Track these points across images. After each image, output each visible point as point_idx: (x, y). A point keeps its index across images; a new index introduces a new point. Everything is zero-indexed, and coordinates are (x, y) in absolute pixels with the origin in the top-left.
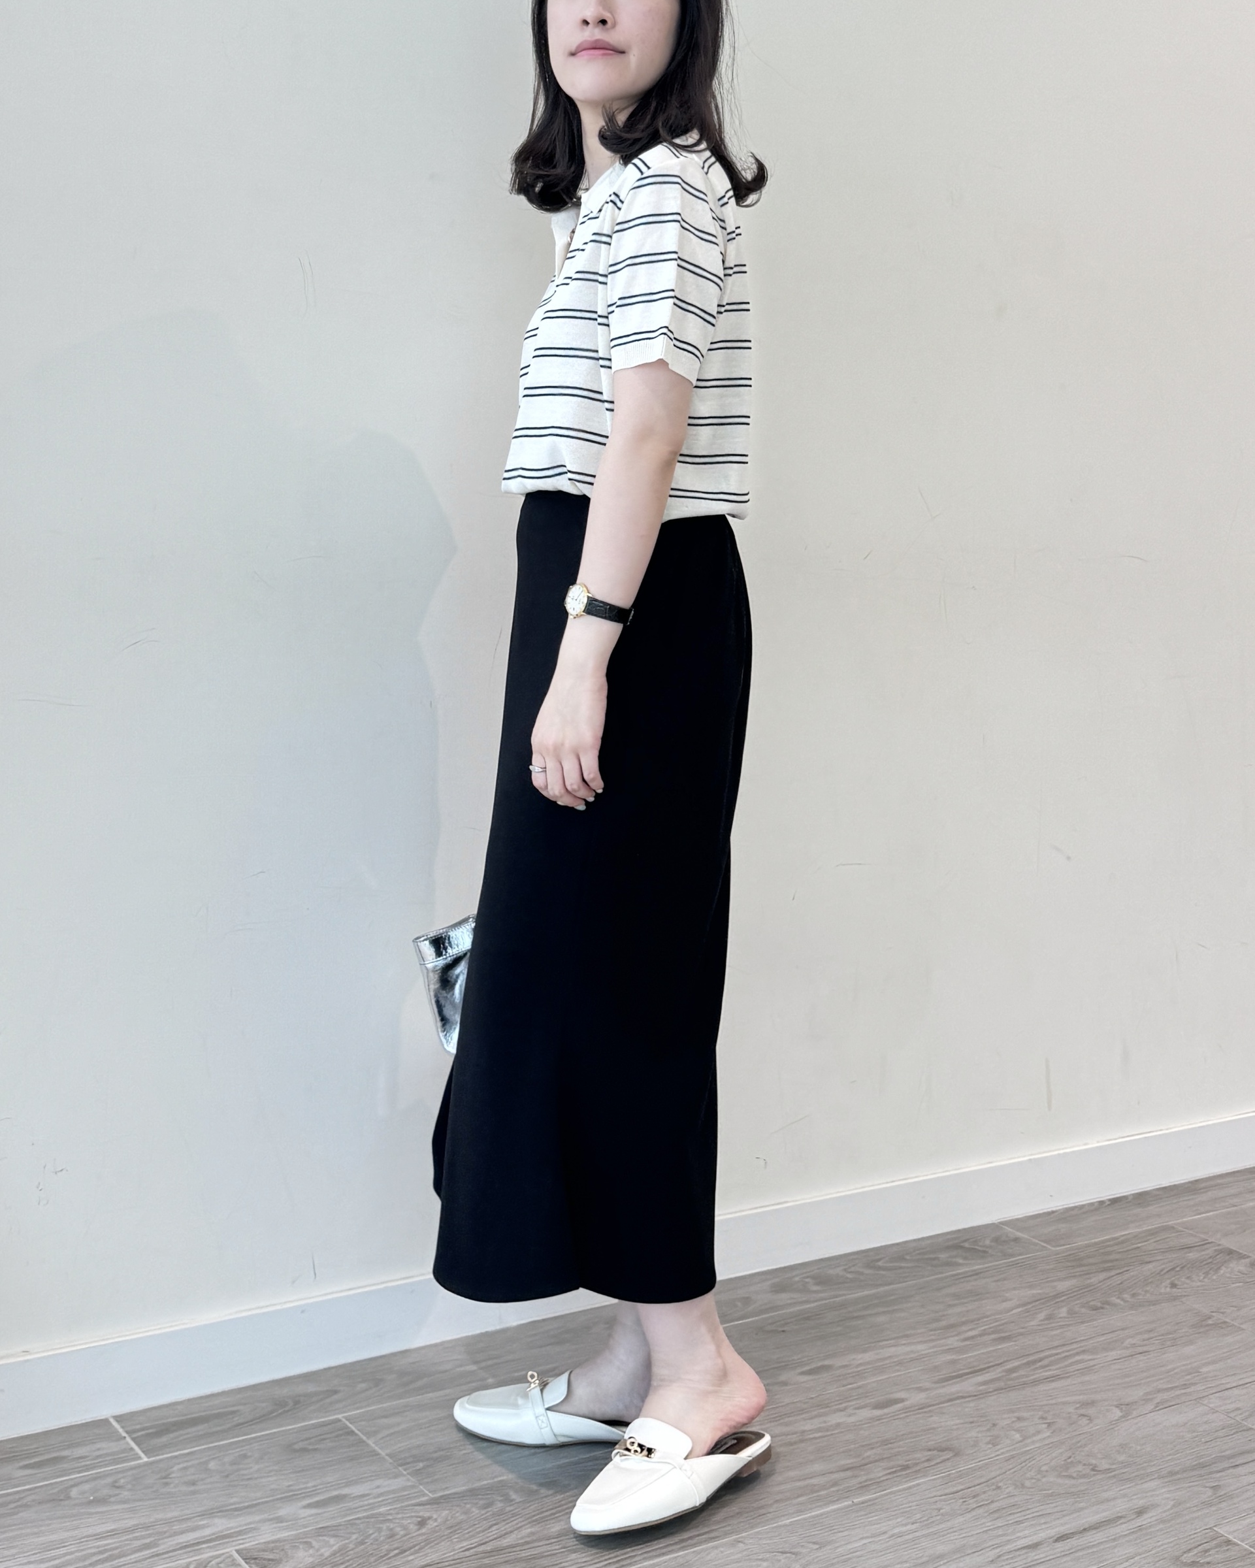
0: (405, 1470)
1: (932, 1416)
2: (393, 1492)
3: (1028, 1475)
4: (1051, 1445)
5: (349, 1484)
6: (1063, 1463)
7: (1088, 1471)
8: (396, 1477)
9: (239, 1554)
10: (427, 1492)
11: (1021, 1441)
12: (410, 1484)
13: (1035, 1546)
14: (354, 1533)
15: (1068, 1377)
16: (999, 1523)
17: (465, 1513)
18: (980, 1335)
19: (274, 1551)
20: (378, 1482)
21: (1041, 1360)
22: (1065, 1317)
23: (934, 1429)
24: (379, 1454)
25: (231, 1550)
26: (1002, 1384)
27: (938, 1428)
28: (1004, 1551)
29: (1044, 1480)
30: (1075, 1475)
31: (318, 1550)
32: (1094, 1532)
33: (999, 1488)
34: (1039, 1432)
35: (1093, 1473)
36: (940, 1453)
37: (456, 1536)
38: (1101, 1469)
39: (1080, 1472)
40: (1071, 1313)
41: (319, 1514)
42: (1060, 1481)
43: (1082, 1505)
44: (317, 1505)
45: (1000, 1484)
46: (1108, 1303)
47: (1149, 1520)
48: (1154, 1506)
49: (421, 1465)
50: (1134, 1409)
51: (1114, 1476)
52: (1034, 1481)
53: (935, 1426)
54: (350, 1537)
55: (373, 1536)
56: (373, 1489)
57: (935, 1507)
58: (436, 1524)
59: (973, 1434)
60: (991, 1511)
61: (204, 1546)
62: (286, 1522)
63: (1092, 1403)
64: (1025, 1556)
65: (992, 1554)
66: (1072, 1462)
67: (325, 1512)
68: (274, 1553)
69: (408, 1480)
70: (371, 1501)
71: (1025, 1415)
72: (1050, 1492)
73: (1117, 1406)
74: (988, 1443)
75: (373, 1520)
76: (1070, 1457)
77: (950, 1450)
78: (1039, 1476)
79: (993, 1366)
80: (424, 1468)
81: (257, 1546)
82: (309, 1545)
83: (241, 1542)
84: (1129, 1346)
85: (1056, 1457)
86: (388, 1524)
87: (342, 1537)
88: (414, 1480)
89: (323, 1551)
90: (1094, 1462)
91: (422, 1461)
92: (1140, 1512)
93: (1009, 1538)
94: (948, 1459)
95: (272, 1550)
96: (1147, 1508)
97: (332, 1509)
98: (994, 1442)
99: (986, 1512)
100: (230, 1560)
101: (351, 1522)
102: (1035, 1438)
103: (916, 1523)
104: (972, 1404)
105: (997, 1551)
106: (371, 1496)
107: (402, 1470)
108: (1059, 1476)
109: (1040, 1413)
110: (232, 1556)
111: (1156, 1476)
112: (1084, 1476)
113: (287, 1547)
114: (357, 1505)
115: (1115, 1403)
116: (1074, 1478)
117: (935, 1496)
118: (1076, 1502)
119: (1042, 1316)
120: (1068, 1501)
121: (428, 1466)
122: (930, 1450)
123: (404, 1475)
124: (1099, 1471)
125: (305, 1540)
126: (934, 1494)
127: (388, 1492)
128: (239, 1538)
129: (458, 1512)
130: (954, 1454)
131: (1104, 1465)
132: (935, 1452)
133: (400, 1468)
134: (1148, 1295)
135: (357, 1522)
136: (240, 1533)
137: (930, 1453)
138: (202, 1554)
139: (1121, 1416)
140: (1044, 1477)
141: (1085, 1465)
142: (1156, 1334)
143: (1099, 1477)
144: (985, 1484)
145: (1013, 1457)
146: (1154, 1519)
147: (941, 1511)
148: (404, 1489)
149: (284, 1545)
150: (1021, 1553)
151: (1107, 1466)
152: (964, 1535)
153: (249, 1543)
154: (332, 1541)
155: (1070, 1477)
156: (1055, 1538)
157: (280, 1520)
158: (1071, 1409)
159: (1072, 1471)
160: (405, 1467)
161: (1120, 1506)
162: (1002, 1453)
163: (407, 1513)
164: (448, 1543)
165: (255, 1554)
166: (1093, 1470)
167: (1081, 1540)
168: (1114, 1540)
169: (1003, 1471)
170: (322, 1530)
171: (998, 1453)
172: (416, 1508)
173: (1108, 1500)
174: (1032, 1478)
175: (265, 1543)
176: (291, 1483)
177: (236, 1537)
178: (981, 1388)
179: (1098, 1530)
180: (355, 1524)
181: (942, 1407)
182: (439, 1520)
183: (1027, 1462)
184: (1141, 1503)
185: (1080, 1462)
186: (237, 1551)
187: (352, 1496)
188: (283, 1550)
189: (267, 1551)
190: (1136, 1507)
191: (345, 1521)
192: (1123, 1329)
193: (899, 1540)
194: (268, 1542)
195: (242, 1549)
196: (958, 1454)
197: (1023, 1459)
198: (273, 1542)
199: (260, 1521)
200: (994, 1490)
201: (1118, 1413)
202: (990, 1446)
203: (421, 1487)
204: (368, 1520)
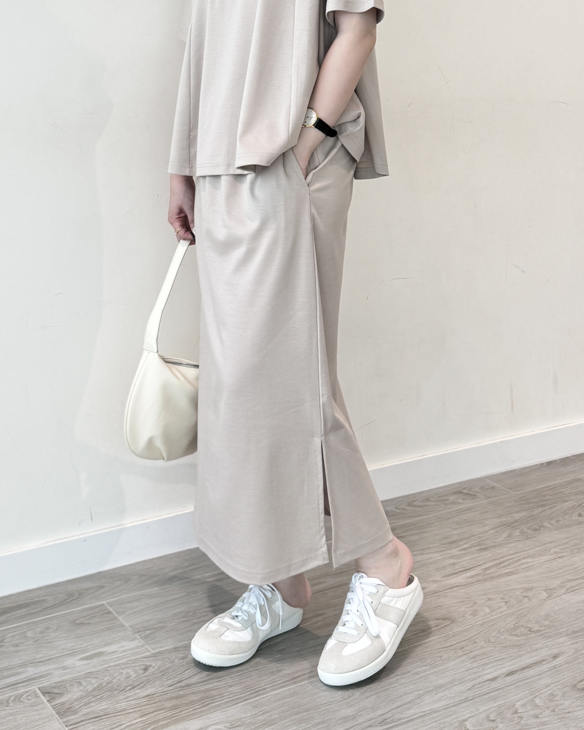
0: (139, 636)
1: (440, 598)
2: (132, 649)
3: (493, 635)
4: (506, 616)
5: (106, 645)
6: (512, 626)
7: (526, 632)
8: (133, 640)
9: (40, 690)
10: (150, 649)
11: (489, 613)
12: (141, 644)
13: (495, 679)
14: (107, 676)
15: (517, 573)
16: (474, 665)
17: (171, 662)
18: (470, 547)
19: (60, 688)
20: (123, 644)
21: (503, 562)
22: (518, 536)
23: (441, 606)
24: (124, 626)
25: (35, 687)
26: (480, 578)
27: (443, 606)
28: (476, 683)
29: (502, 637)
30: (519, 634)
31: (85, 687)
32: (529, 669)
33: (475, 642)
34: (500, 607)
35: (529, 633)
36: (444, 622)
37: (165, 677)
38: (534, 630)
39: (522, 632)
40: (522, 532)
41: (87, 664)
42: (510, 638)
43: (523, 652)
44: (86, 658)
45: (477, 640)
46: (542, 526)
47: (560, 662)
48: (563, 653)
49: (148, 632)
50: (555, 593)
51: (541, 634)
52: (496, 638)
53: (441, 604)
54: (104, 679)
55: (117, 678)
56: (120, 648)
57: (439, 655)
58: (154, 670)
59: (463, 609)
60: (470, 658)
61: (20, 685)
62: (69, 669)
63: (531, 589)
64: (488, 686)
65: (470, 684)
66: (518, 626)
67: (91, 663)
68: (60, 689)
69: (140, 642)
70: (119, 655)
71: (492, 597)
72: (504, 645)
73: (545, 591)
74: (471, 615)
75: (118, 667)
76: (517, 623)
77: (449, 619)
78: (499, 635)
79: (476, 567)
80: (150, 634)
81: (50, 685)
82: (80, 683)
83: (41, 682)
84: (553, 553)
85: (509, 623)
86: (126, 670)
87: (99, 678)
88: (143, 642)
89: (89, 687)
90: (530, 626)
91: (149, 630)
92: (555, 657)
93: (480, 674)
94: (448, 625)
95: (59, 687)
96: (559, 654)
97: (95, 660)
98: (474, 614)
99: (468, 658)
100: (34, 694)
101: (106, 669)
102: (497, 611)
103: (427, 665)
104: (463, 591)
105: (473, 682)
106: (118, 653)
107: (137, 636)
108: (510, 635)
109: (502, 595)
110: (35, 691)
111: (565, 634)
112: (525, 635)
113: (68, 685)
114: (109, 658)
115: (544, 589)
116: (519, 636)
117: (439, 649)
118: (519, 651)
119: (505, 535)
120: (514, 650)
121: (152, 633)
122: (437, 619)
123: (138, 639)
124: (533, 631)
125: (78, 681)
126: (438, 647)
127: (128, 650)
128: (41, 680)
129: (167, 661)
130: (450, 622)
131: (536, 628)
132: (440, 621)
133: (136, 635)
134: (566, 521)
135: (110, 668)
136: (41, 677)
137: (438, 621)
138: (18, 690)
139: (547, 597)
140: (502, 635)
141: (525, 628)
142: (568, 546)
143: (534, 635)
144: (467, 641)
145: (484, 623)
146: (562, 661)
147: (442, 658)
148: (138, 647)
149: (66, 684)
150: (486, 684)
151: (538, 629)
152: (454, 673)
153: (46, 683)
154: (94, 681)
155: (517, 635)
156: (506, 674)
157: (64, 668)
158: (519, 593)
159: (518, 632)
160: (138, 634)
161: (544, 653)
162: (479, 621)
163: (138, 663)
164: (160, 682)
165: (49, 690)
166: (530, 631)
167: (521, 675)
168: (540, 675)
169: (479, 632)
170: (88, 674)
171: (476, 621)
172: (144, 659)
173: (537, 650)
174: (495, 636)
175: (55, 683)
176: (73, 645)
177: (39, 679)
178: (469, 580)
179: (531, 669)
180: (108, 670)
181: (445, 593)
182: (156, 667)
183: (492, 627)
184: (556, 651)
185: (522, 626)
186: (39, 688)
187: (107, 652)
188: (65, 687)
189: (56, 688)
190: (553, 654)
191: (102, 669)
192: (551, 543)
193: (418, 676)
194: (57, 683)
195: (42, 687)
196: (453, 621)
197: (490, 624)
198: (60, 682)
199: (53, 669)
200: (473, 644)
201: (545, 595)
202: (472, 616)
203: (147, 646)
204: (115, 668)
